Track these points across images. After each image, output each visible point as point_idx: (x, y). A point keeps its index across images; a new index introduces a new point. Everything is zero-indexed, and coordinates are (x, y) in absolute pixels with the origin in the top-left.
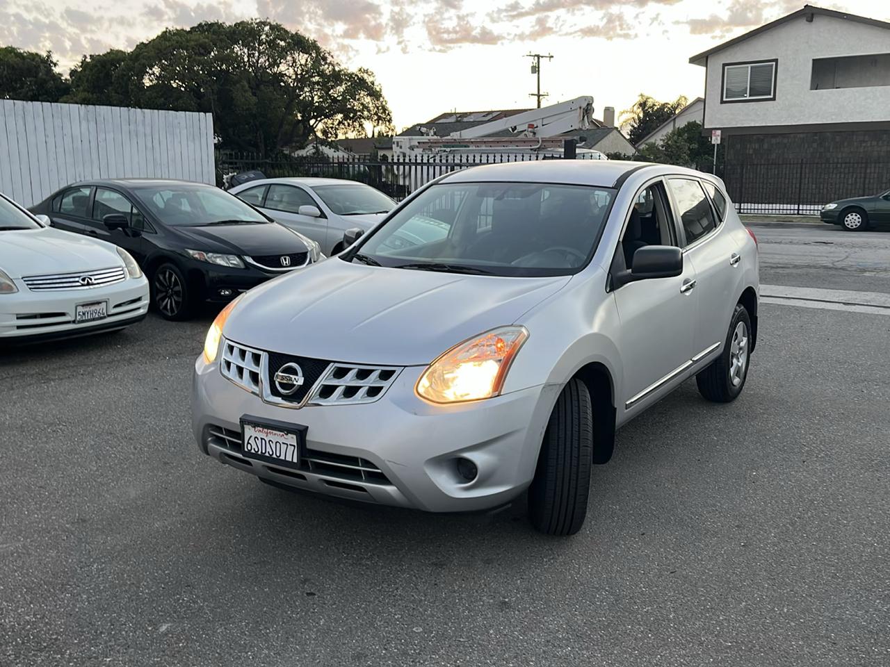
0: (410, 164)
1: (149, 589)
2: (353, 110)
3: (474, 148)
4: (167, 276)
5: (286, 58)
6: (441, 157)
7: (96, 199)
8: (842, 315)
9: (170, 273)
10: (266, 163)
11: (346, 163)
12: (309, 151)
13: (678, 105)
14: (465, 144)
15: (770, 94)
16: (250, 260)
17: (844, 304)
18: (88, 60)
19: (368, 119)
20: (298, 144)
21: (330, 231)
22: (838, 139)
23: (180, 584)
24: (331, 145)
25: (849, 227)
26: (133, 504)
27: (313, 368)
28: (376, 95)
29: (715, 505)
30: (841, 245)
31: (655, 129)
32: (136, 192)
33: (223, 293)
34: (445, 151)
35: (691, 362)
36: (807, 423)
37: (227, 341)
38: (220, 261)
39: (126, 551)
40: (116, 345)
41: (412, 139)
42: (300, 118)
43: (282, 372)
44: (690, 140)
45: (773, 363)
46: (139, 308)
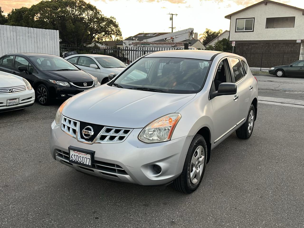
0: (129, 50)
1: (32, 216)
2: (108, 31)
3: (152, 45)
4: (42, 89)
5: (85, 12)
6: (141, 48)
7: (15, 60)
8: (281, 107)
9: (43, 88)
10: (78, 49)
11: (107, 49)
12: (92, 45)
13: (219, 33)
14: (148, 44)
15: (252, 30)
16: (72, 84)
17: (281, 103)
18: (14, 11)
19: (113, 34)
20: (89, 42)
21: (101, 74)
22: (274, 45)
23: (45, 214)
24: (100, 43)
25: (278, 76)
26: (27, 179)
27: (97, 128)
28: (116, 26)
29: (247, 180)
30: (277, 82)
31: (211, 41)
32: (30, 58)
33: (62, 96)
34: (141, 46)
35: (236, 125)
36: (276, 147)
37: (64, 117)
38: (61, 84)
39: (23, 199)
40: (22, 114)
41: (130, 42)
42: (89, 33)
43: (85, 130)
44: (224, 45)
45: (260, 124)
46: (31, 101)
